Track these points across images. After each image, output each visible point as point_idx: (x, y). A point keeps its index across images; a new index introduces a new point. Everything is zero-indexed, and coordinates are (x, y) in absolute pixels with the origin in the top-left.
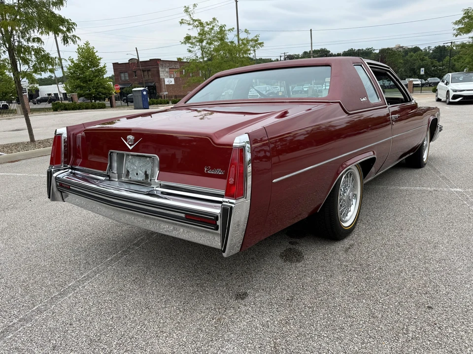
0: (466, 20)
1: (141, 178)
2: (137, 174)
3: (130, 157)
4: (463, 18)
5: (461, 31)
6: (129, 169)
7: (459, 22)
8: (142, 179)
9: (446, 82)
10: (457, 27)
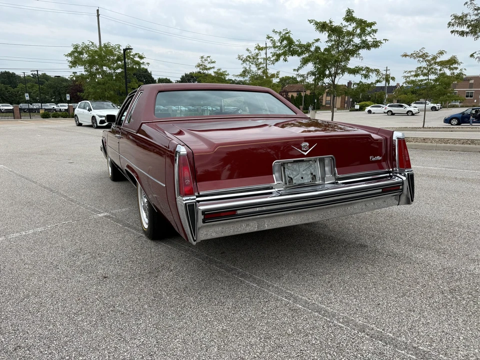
0: (76, 54)
1: (307, 180)
2: (302, 178)
3: (289, 165)
4: (73, 52)
5: (74, 64)
6: (291, 176)
7: (70, 55)
8: (309, 181)
9: (88, 108)
10: (70, 59)
